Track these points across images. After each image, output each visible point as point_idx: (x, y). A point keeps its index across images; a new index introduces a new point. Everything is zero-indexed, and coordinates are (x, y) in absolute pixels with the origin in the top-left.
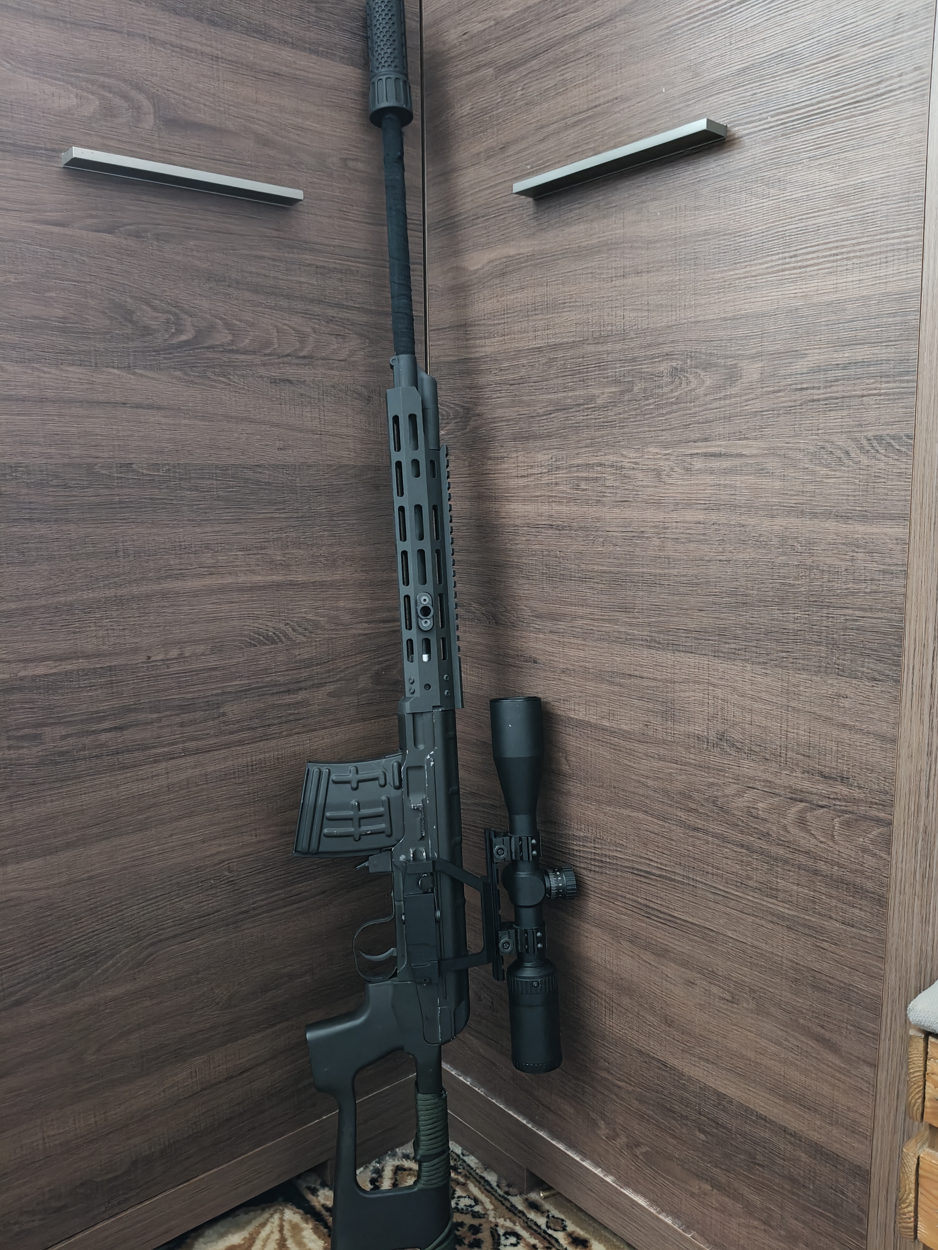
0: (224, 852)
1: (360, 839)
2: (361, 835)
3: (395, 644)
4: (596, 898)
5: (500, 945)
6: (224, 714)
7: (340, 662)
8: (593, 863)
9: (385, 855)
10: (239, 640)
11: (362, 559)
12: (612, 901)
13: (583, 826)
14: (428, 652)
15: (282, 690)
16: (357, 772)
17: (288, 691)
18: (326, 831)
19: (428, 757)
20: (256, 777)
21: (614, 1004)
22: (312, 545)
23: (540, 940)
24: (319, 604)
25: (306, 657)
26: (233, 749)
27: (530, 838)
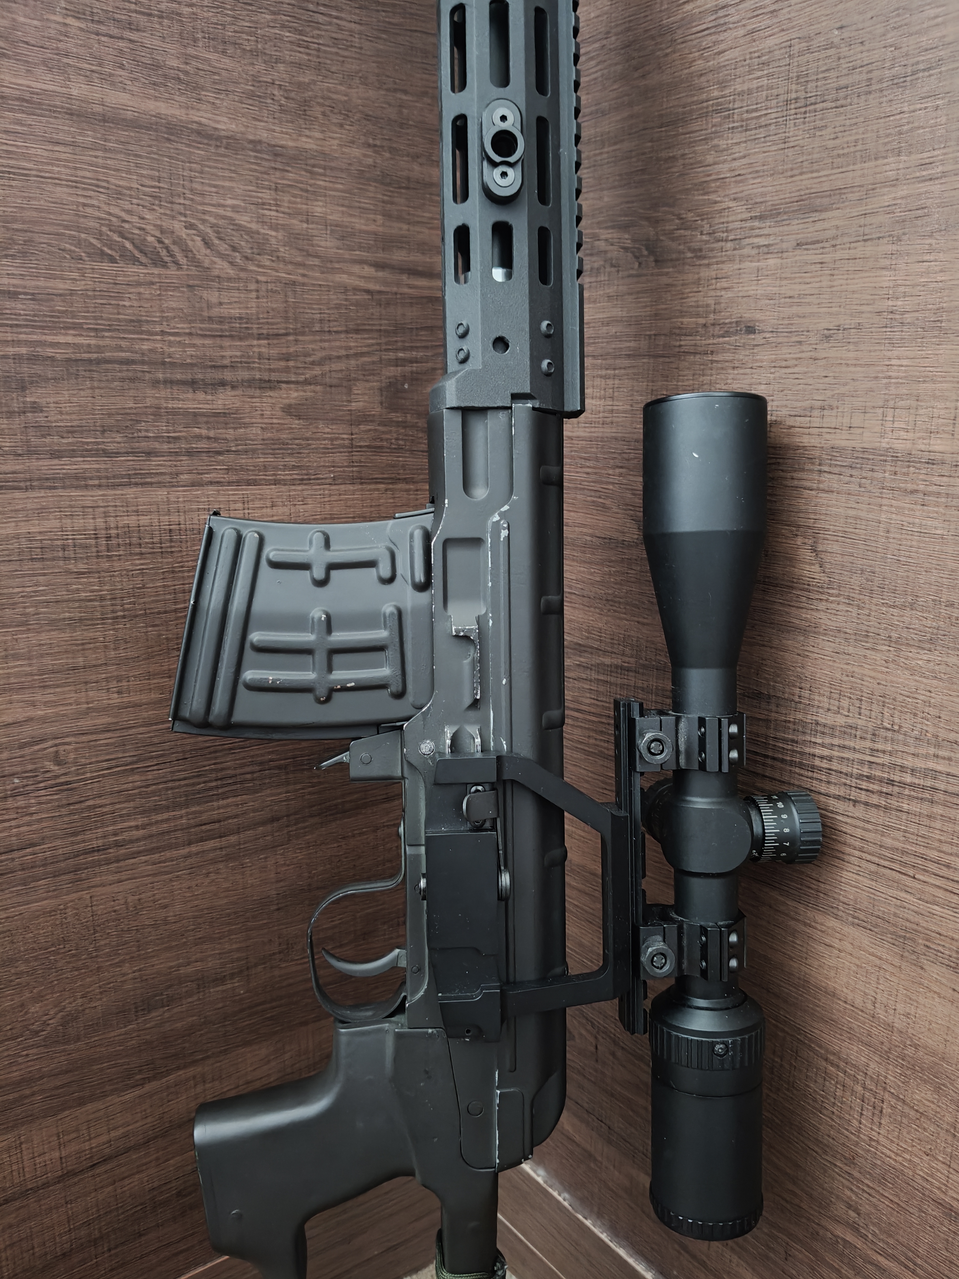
0: (43, 720)
1: (328, 699)
2: (332, 691)
3: (431, 329)
4: (864, 864)
5: (644, 959)
6: (36, 408)
7: (311, 342)
8: (864, 785)
9: (387, 739)
10: (71, 237)
11: (367, 117)
12: (911, 873)
13: (845, 703)
14: (506, 262)
15: (179, 376)
16: (327, 544)
17: (193, 384)
18: (249, 675)
19: (496, 518)
20: (117, 565)
21: (887, 1096)
22: (255, 53)
23: (735, 951)
24: (267, 195)
25: (236, 312)
26: (60, 492)
27: (725, 722)
